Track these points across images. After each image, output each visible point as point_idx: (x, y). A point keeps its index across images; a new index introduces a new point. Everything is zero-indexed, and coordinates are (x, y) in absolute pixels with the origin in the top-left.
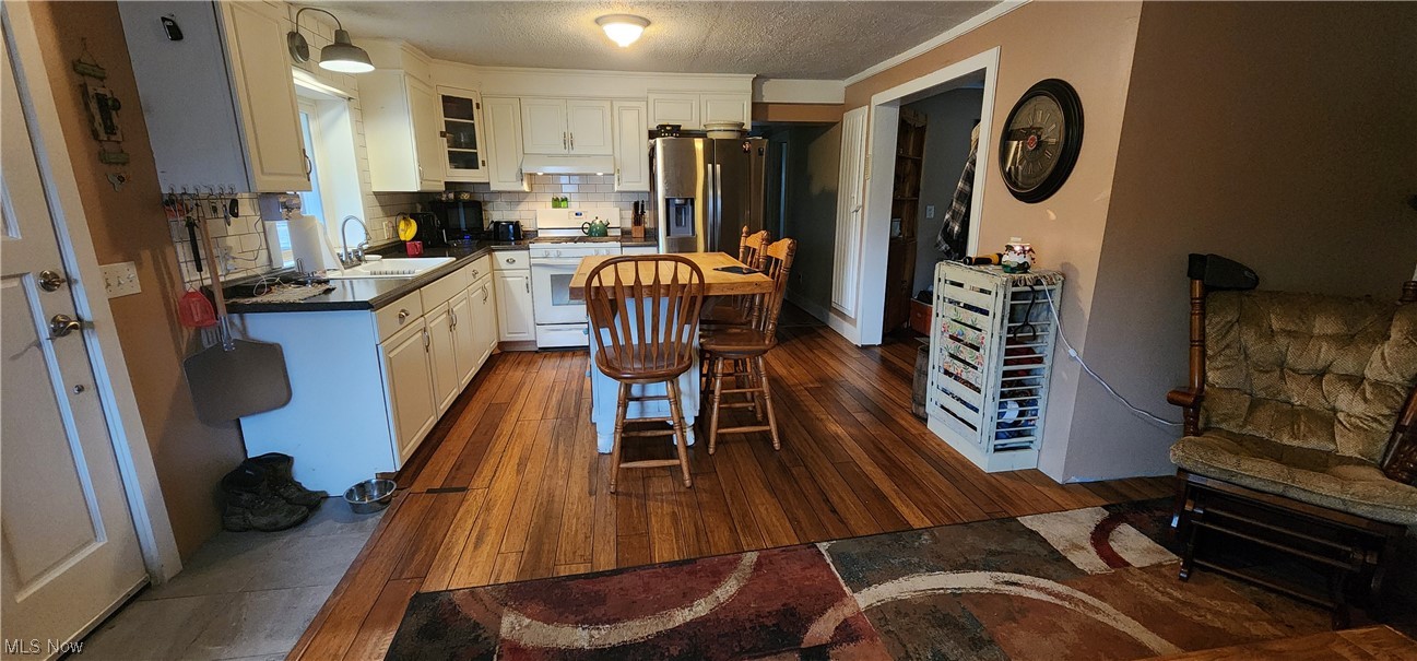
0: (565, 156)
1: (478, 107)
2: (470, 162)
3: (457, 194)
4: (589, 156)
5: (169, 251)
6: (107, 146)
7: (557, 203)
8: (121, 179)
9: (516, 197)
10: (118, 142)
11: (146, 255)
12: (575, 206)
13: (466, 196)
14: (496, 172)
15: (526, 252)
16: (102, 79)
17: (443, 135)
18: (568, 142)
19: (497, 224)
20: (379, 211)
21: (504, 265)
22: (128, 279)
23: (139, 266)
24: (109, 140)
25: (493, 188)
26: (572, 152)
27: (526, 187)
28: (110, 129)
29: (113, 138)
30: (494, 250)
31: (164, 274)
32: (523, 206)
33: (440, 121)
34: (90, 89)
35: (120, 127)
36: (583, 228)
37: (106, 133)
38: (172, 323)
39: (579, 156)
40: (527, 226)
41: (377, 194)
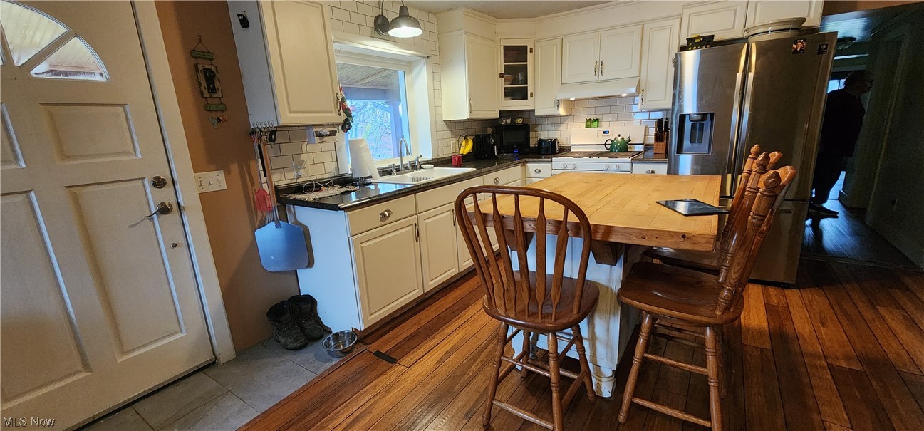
0: (596, 82)
1: (531, 51)
2: (522, 94)
3: (513, 120)
4: (616, 80)
5: (252, 164)
6: (210, 101)
7: (589, 122)
8: (219, 121)
9: (556, 120)
10: (220, 98)
11: (234, 168)
12: (605, 127)
13: (519, 121)
14: (540, 102)
15: (550, 164)
16: (211, 60)
17: (501, 76)
18: (599, 67)
19: (541, 141)
20: (448, 134)
21: (533, 174)
22: (216, 180)
23: (227, 173)
24: (211, 97)
25: (537, 113)
26: (601, 78)
27: (562, 111)
28: (212, 90)
29: (214, 95)
30: (527, 162)
31: (247, 179)
32: (563, 127)
33: (500, 65)
34: (200, 67)
35: (220, 88)
36: (605, 145)
37: (209, 92)
38: (249, 208)
39: (608, 81)
40: (563, 142)
41: (447, 122)
